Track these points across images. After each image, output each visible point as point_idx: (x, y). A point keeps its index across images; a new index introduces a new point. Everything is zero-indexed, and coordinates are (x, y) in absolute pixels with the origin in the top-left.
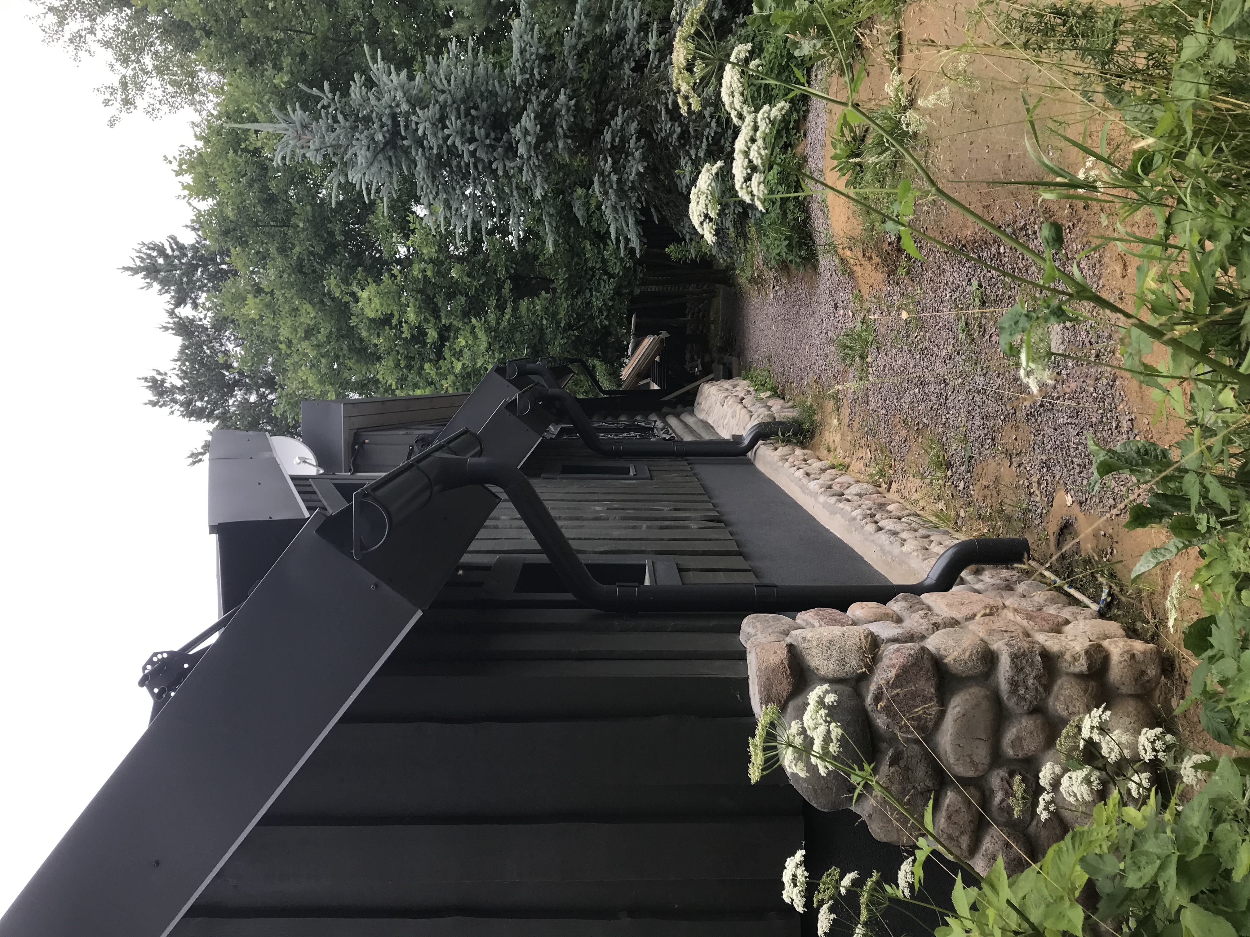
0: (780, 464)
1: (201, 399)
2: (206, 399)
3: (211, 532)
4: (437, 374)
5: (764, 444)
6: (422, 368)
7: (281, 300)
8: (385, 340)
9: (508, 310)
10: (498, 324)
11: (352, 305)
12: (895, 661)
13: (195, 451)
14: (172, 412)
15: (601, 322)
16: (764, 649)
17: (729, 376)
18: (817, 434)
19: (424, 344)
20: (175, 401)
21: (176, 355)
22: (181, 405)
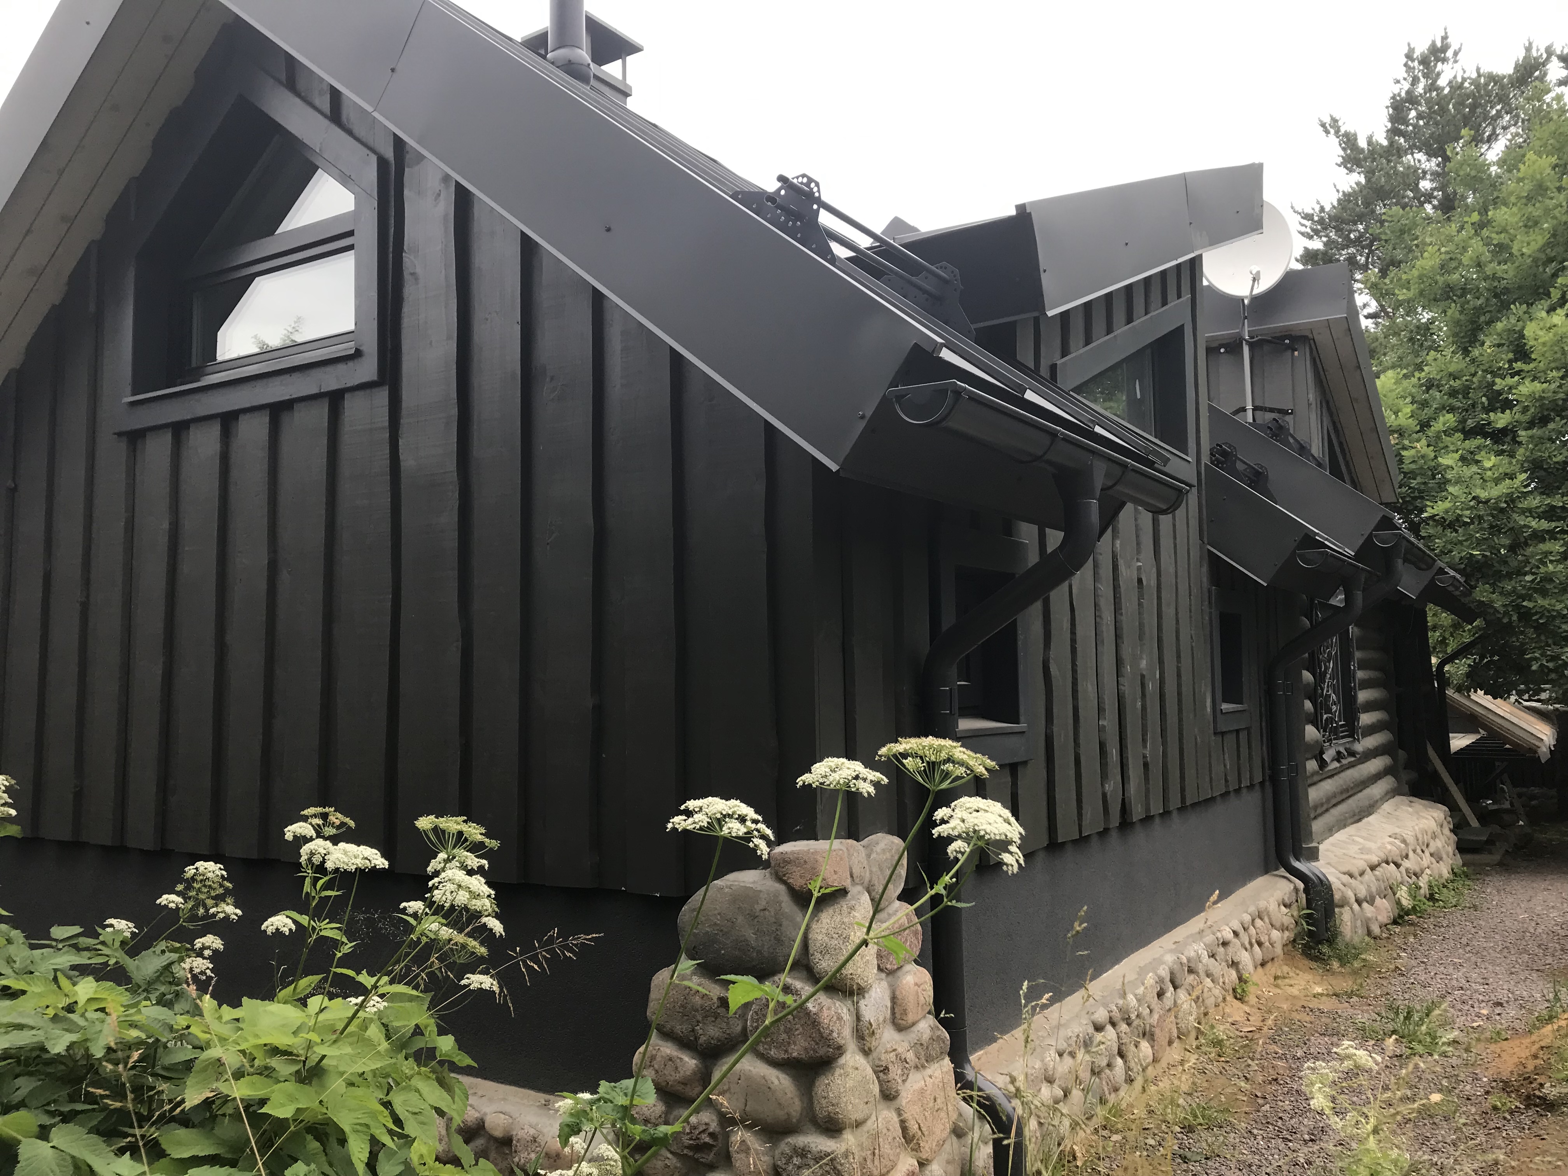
0: (1252, 909)
1: (1420, 116)
2: (1421, 123)
3: (1018, 207)
4: (1439, 432)
5: (1296, 890)
6: (1452, 410)
7: (1551, 203)
8: (1490, 355)
9: (1544, 525)
10: (1523, 511)
11: (1546, 304)
12: (825, 1013)
13: (1340, 123)
14: (1398, 82)
15: (1536, 659)
16: (841, 859)
17: (1462, 848)
18: (1314, 965)
19: (1487, 410)
20: (1415, 81)
21: (1485, 69)
22: (1408, 92)
